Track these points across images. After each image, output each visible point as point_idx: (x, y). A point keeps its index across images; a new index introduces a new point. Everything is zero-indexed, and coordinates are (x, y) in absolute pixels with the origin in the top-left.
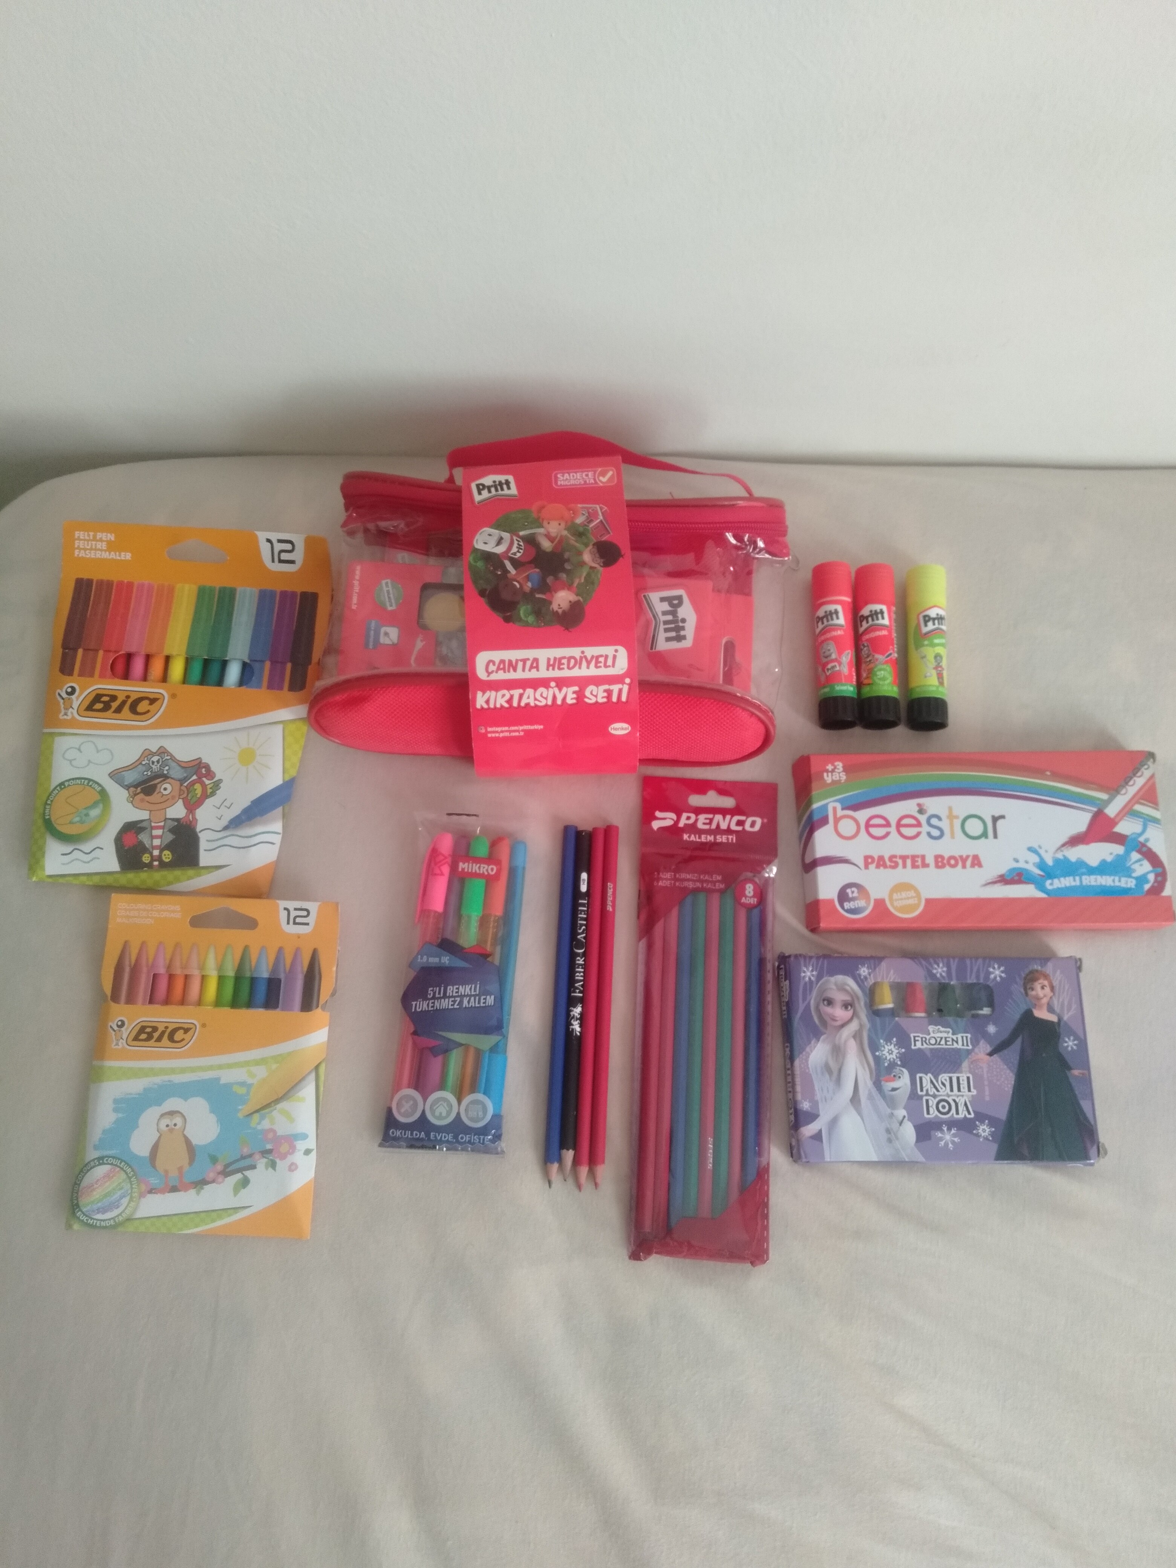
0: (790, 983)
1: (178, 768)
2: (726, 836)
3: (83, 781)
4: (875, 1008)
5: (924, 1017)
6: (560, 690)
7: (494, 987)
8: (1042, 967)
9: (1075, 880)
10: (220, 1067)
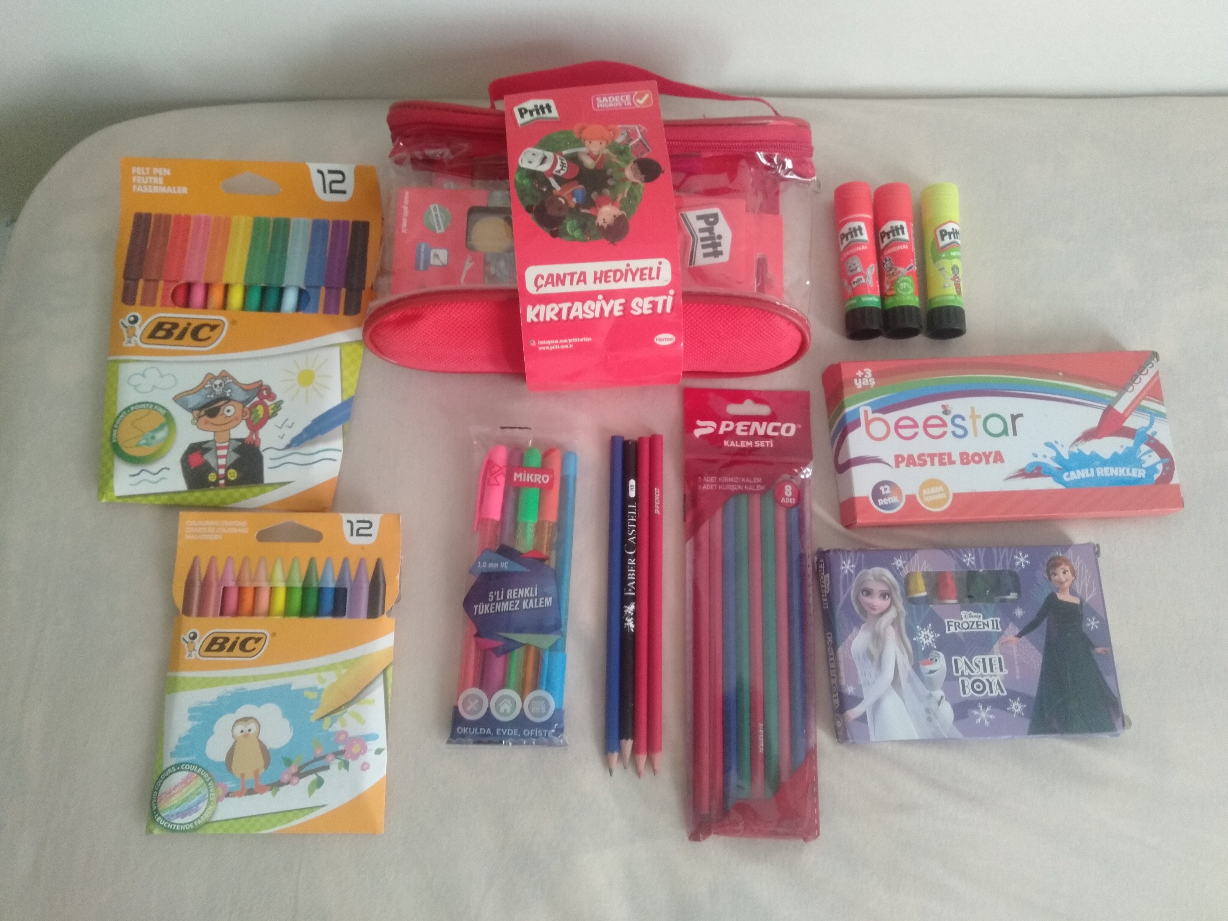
0: (830, 576)
1: (240, 391)
2: (764, 442)
3: (148, 405)
4: (911, 596)
5: (956, 604)
6: (607, 302)
7: (551, 589)
8: (1063, 553)
9: (1089, 472)
10: (291, 674)
